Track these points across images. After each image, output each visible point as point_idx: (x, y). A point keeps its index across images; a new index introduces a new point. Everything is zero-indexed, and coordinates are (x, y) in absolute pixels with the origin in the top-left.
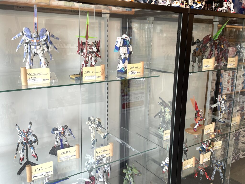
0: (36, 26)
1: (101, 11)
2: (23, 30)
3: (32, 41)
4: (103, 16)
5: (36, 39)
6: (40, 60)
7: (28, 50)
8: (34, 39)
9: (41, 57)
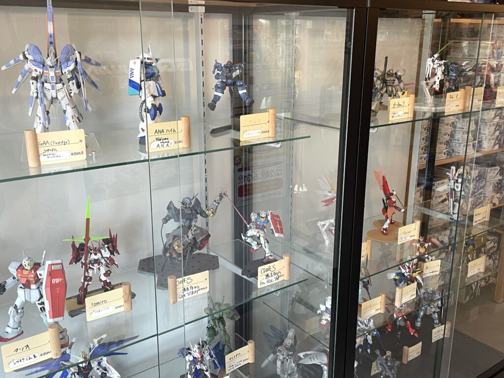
0: (53, 41)
1: (188, 1)
2: (26, 49)
3: (46, 73)
4: (192, 12)
5: (54, 69)
6: (65, 111)
9: (66, 105)
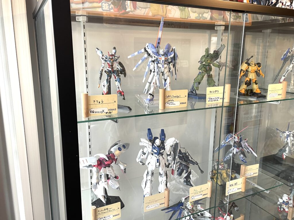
1: (215, 23)
2: (147, 46)
3: (159, 58)
4: (216, 29)
5: (164, 56)
6: (165, 80)
7: (154, 70)
8: (162, 56)
